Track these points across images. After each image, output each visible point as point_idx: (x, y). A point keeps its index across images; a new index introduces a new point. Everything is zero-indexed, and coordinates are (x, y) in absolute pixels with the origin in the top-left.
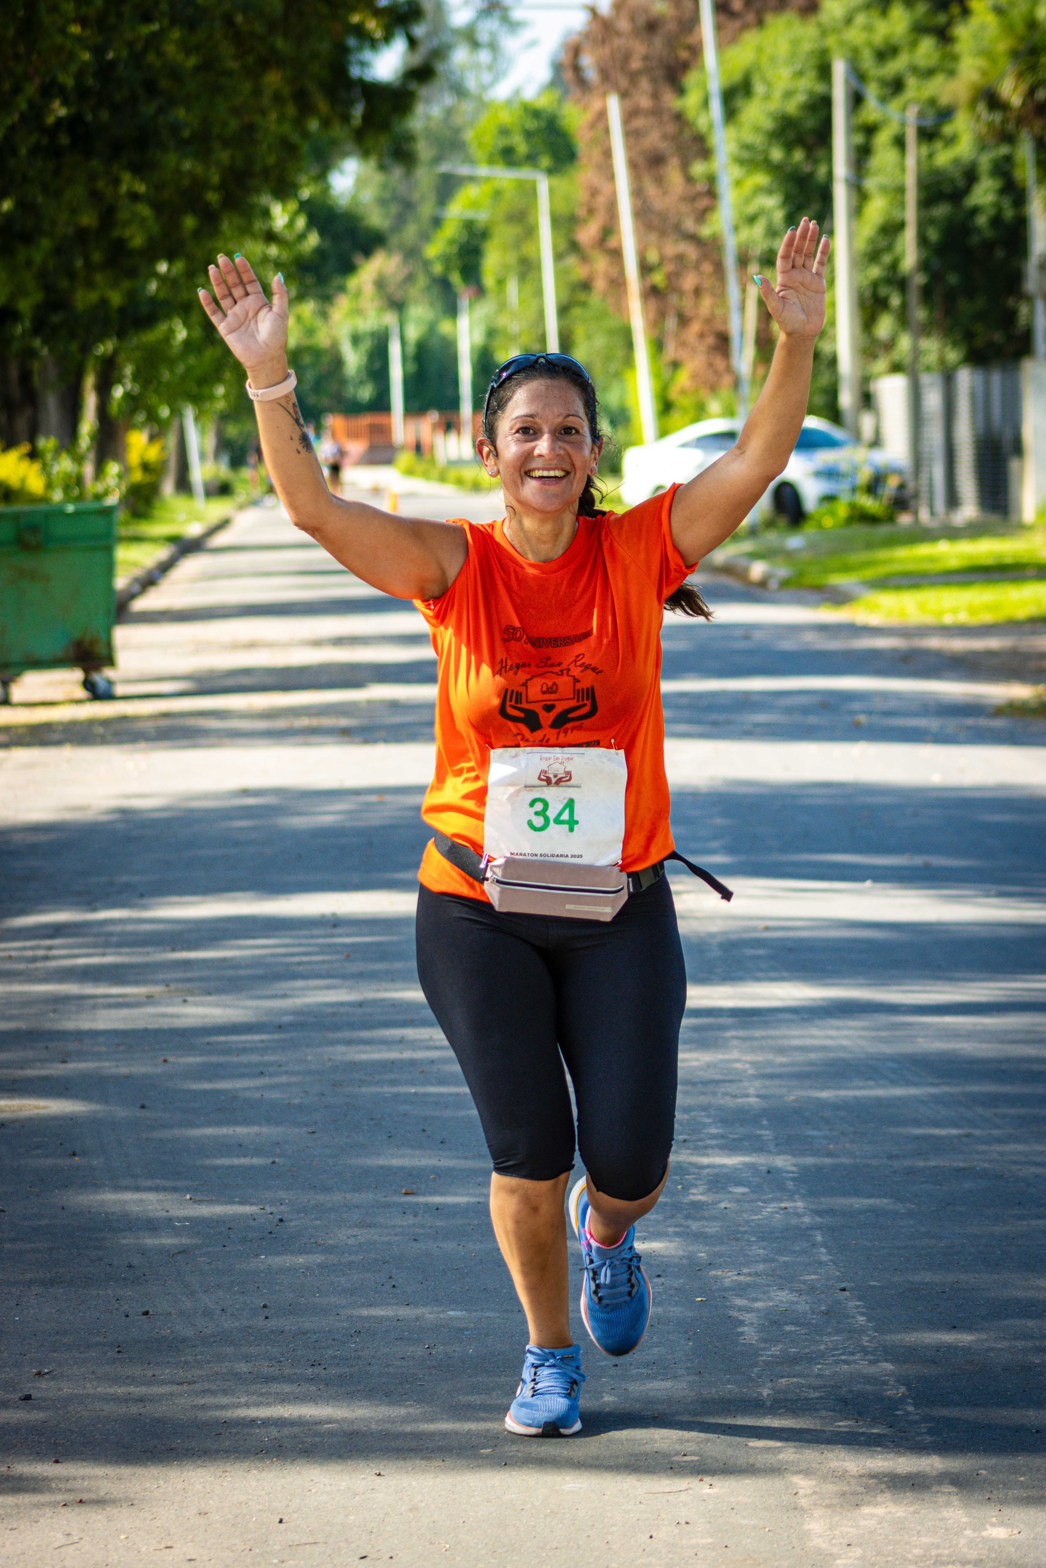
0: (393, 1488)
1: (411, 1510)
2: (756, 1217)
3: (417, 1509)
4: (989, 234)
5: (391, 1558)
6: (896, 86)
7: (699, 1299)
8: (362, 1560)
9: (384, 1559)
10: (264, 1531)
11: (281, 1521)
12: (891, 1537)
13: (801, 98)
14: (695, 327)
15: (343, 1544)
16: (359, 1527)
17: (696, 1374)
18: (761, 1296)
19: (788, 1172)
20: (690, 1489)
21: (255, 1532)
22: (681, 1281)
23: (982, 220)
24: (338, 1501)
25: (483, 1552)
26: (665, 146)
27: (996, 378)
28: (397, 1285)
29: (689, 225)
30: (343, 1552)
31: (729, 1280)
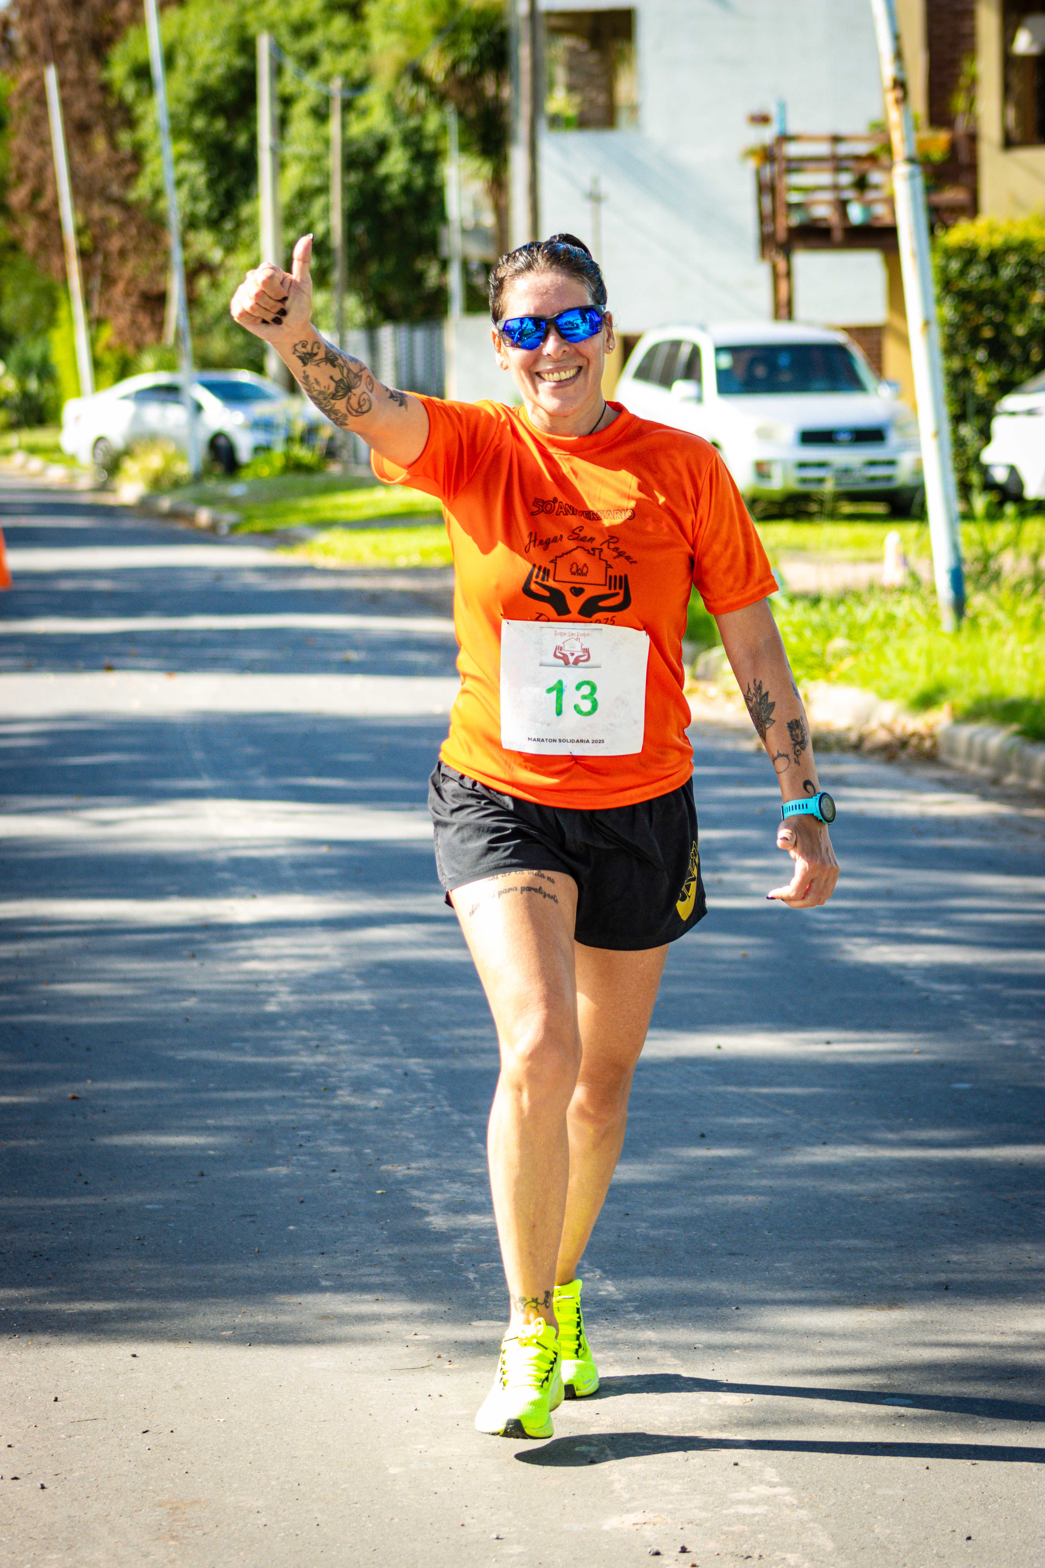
0: (151, 1368)
1: (175, 1388)
2: (407, 1116)
3: (180, 1387)
4: (402, 201)
5: (172, 1432)
6: (311, 60)
7: (379, 1192)
8: (145, 1434)
9: (165, 1433)
10: (42, 1408)
11: (56, 1400)
12: (634, 1406)
13: (219, 71)
14: (119, 288)
15: (122, 1420)
16: (131, 1404)
17: (401, 1260)
18: (436, 1188)
19: (424, 1074)
20: (432, 1365)
21: (34, 1410)
22: (357, 1175)
23: (394, 188)
24: (104, 1381)
25: (257, 1425)
26: (89, 115)
27: (420, 336)
28: (89, 1182)
29: (115, 189)
30: (124, 1427)
31: (401, 1173)
